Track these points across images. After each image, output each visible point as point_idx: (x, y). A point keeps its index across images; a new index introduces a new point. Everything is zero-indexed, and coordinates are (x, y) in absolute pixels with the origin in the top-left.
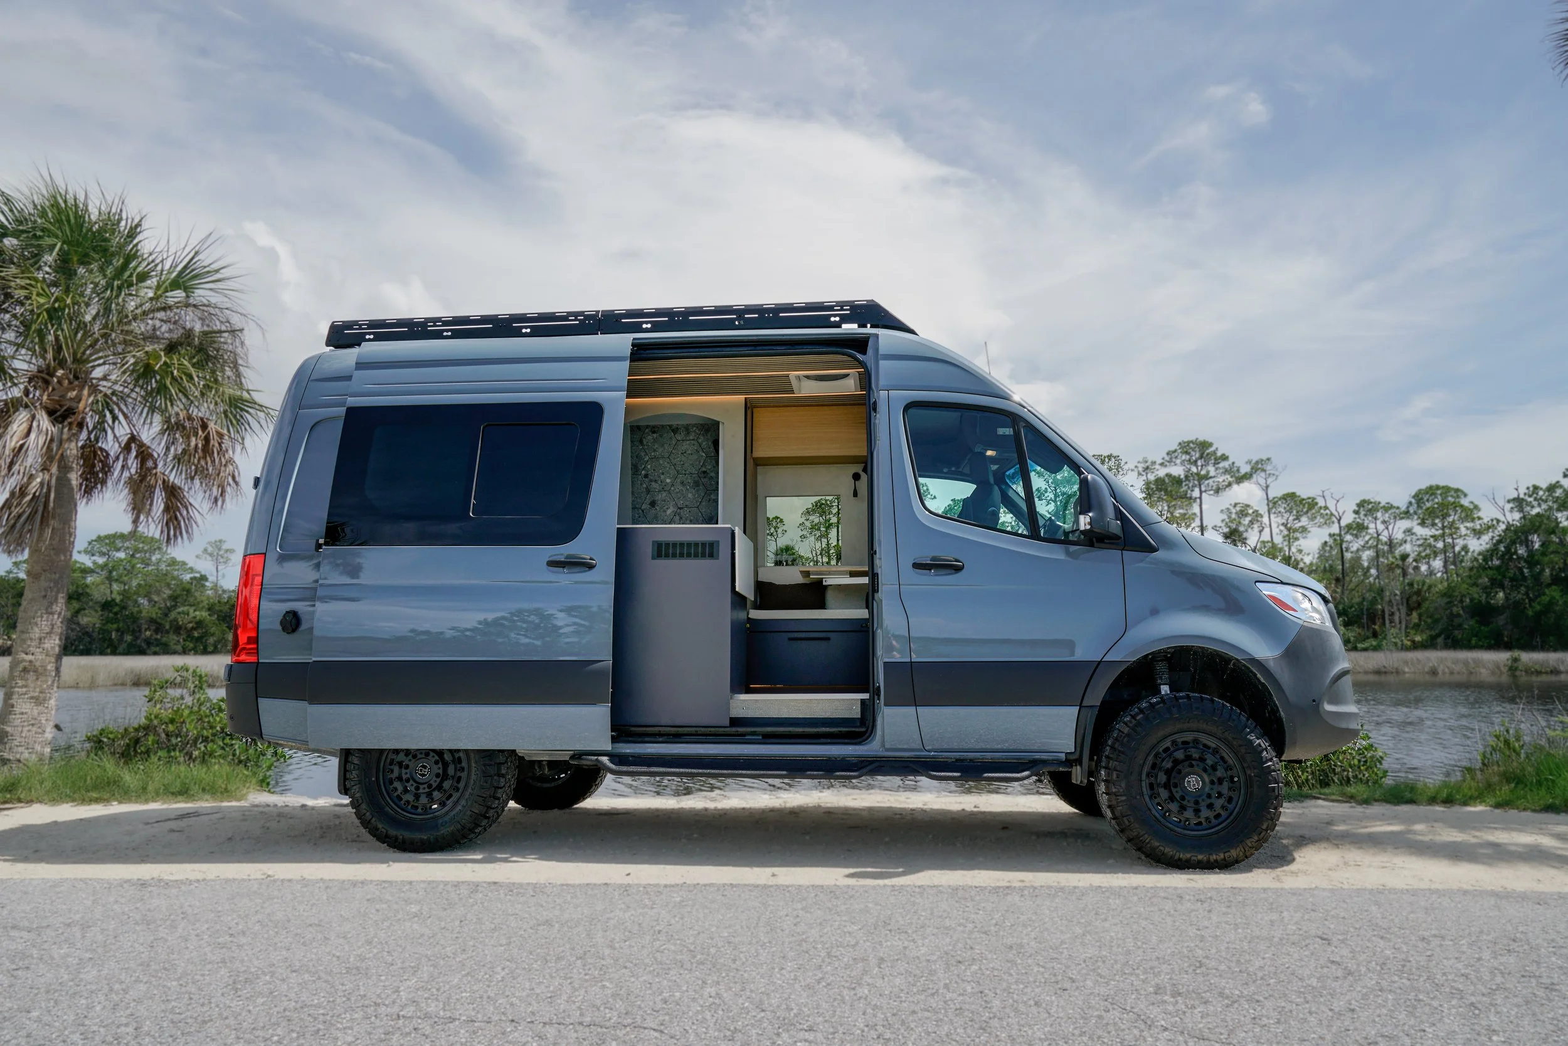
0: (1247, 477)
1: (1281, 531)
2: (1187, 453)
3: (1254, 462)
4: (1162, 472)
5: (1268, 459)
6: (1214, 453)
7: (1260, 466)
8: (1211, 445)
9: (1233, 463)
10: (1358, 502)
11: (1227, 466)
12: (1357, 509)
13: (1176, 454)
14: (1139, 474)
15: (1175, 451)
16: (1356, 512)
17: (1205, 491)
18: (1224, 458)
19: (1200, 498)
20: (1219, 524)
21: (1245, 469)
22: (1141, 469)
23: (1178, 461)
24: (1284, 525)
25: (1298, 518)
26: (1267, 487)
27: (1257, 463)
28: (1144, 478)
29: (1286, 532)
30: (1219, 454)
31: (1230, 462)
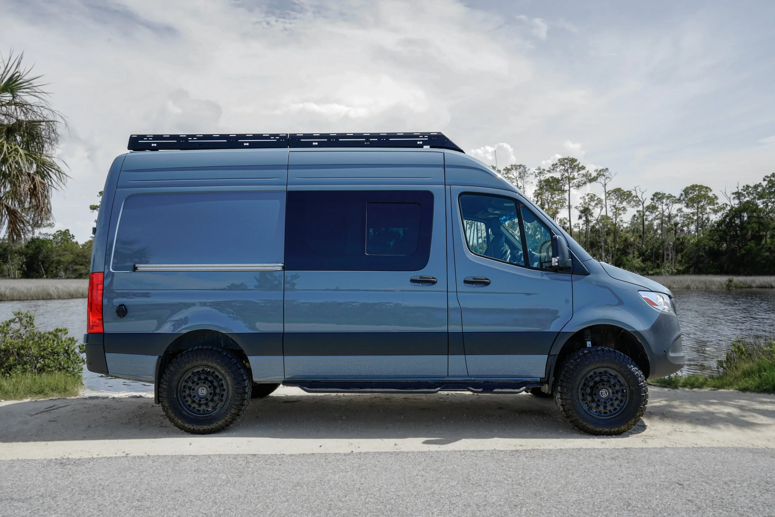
0: (594, 179)
1: (612, 210)
2: (563, 165)
3: (599, 170)
4: (548, 176)
5: (607, 169)
6: (578, 165)
7: (602, 173)
8: (576, 160)
9: (588, 171)
10: (654, 193)
11: (584, 173)
12: (653, 197)
13: (557, 166)
14: (536, 176)
15: (557, 164)
16: (652, 199)
17: (572, 187)
18: (583, 168)
19: (569, 191)
20: (579, 205)
21: (594, 174)
22: (537, 174)
23: (558, 170)
24: (614, 206)
25: (621, 203)
26: (605, 184)
27: (600, 171)
28: (538, 178)
29: (614, 211)
30: (580, 166)
31: (586, 171)
